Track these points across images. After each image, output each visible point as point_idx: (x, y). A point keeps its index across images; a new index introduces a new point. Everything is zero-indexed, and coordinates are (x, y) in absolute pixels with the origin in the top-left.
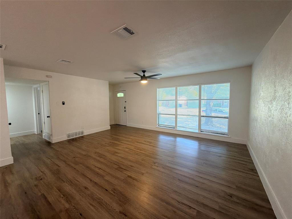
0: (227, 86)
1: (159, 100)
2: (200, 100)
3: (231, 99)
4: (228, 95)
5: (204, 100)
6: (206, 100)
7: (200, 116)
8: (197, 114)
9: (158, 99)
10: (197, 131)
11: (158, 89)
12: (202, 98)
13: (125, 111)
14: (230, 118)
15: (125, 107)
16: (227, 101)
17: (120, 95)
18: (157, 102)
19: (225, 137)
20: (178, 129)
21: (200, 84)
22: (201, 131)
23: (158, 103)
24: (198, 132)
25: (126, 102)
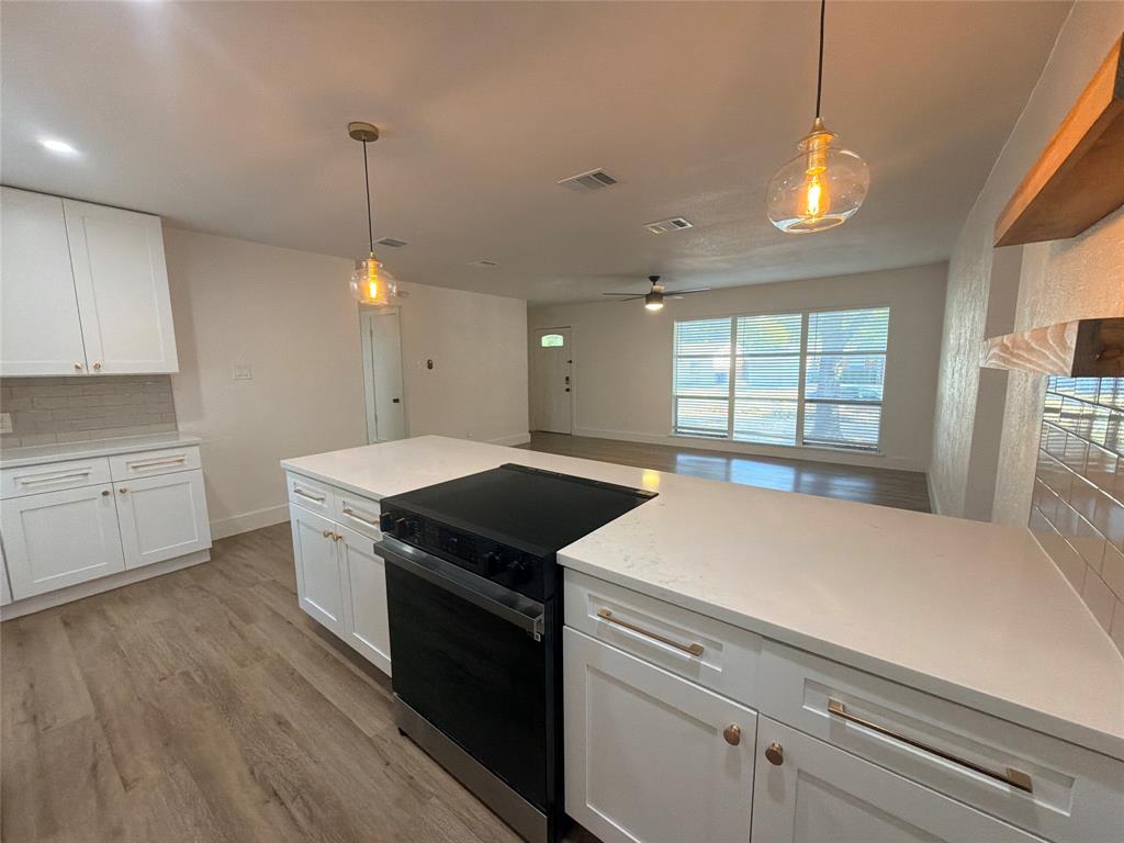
0: (882, 315)
1: (680, 357)
2: (803, 354)
3: (891, 353)
4: (881, 341)
5: (815, 354)
6: (820, 354)
7: (802, 401)
8: (795, 395)
9: (675, 354)
10: (792, 443)
11: (676, 324)
12: (810, 349)
13: (568, 390)
14: (887, 406)
15: (567, 379)
16: (879, 356)
17: (552, 341)
18: (674, 362)
19: (871, 455)
20: (737, 437)
21: (805, 310)
22: (804, 443)
23: (674, 365)
24: (794, 445)
25: (571, 362)
